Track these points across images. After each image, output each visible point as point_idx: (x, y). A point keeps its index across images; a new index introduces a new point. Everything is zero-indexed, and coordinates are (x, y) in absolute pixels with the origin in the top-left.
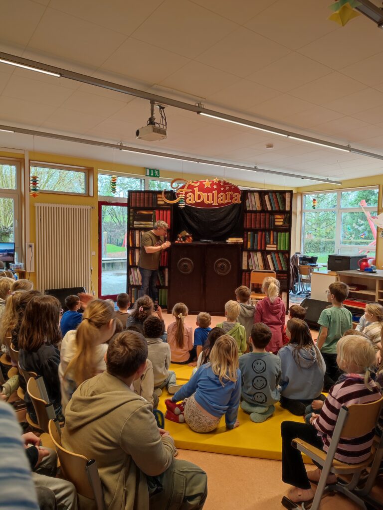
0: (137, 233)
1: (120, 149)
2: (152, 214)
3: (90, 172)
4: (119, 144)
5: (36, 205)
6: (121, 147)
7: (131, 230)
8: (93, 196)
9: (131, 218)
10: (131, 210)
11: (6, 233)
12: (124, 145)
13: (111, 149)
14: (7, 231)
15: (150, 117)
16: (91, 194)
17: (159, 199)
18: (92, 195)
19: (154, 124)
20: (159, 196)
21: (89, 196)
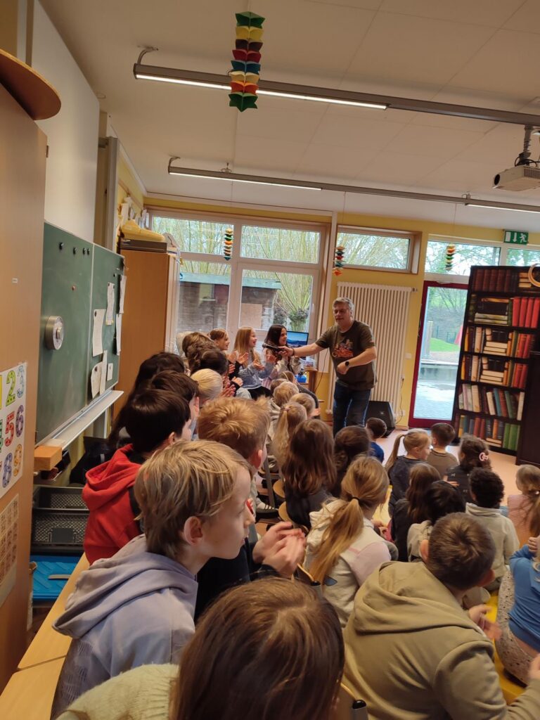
0: (478, 330)
1: (466, 204)
2: (507, 304)
3: (416, 239)
4: (465, 197)
5: (340, 284)
6: (467, 201)
7: (470, 325)
8: (417, 274)
9: (471, 308)
10: (473, 295)
11: (302, 318)
12: (472, 198)
13: (452, 205)
14: (302, 315)
15: (522, 151)
16: (415, 270)
17: (521, 280)
18: (416, 272)
19: (528, 163)
20: (524, 275)
21: (411, 273)
